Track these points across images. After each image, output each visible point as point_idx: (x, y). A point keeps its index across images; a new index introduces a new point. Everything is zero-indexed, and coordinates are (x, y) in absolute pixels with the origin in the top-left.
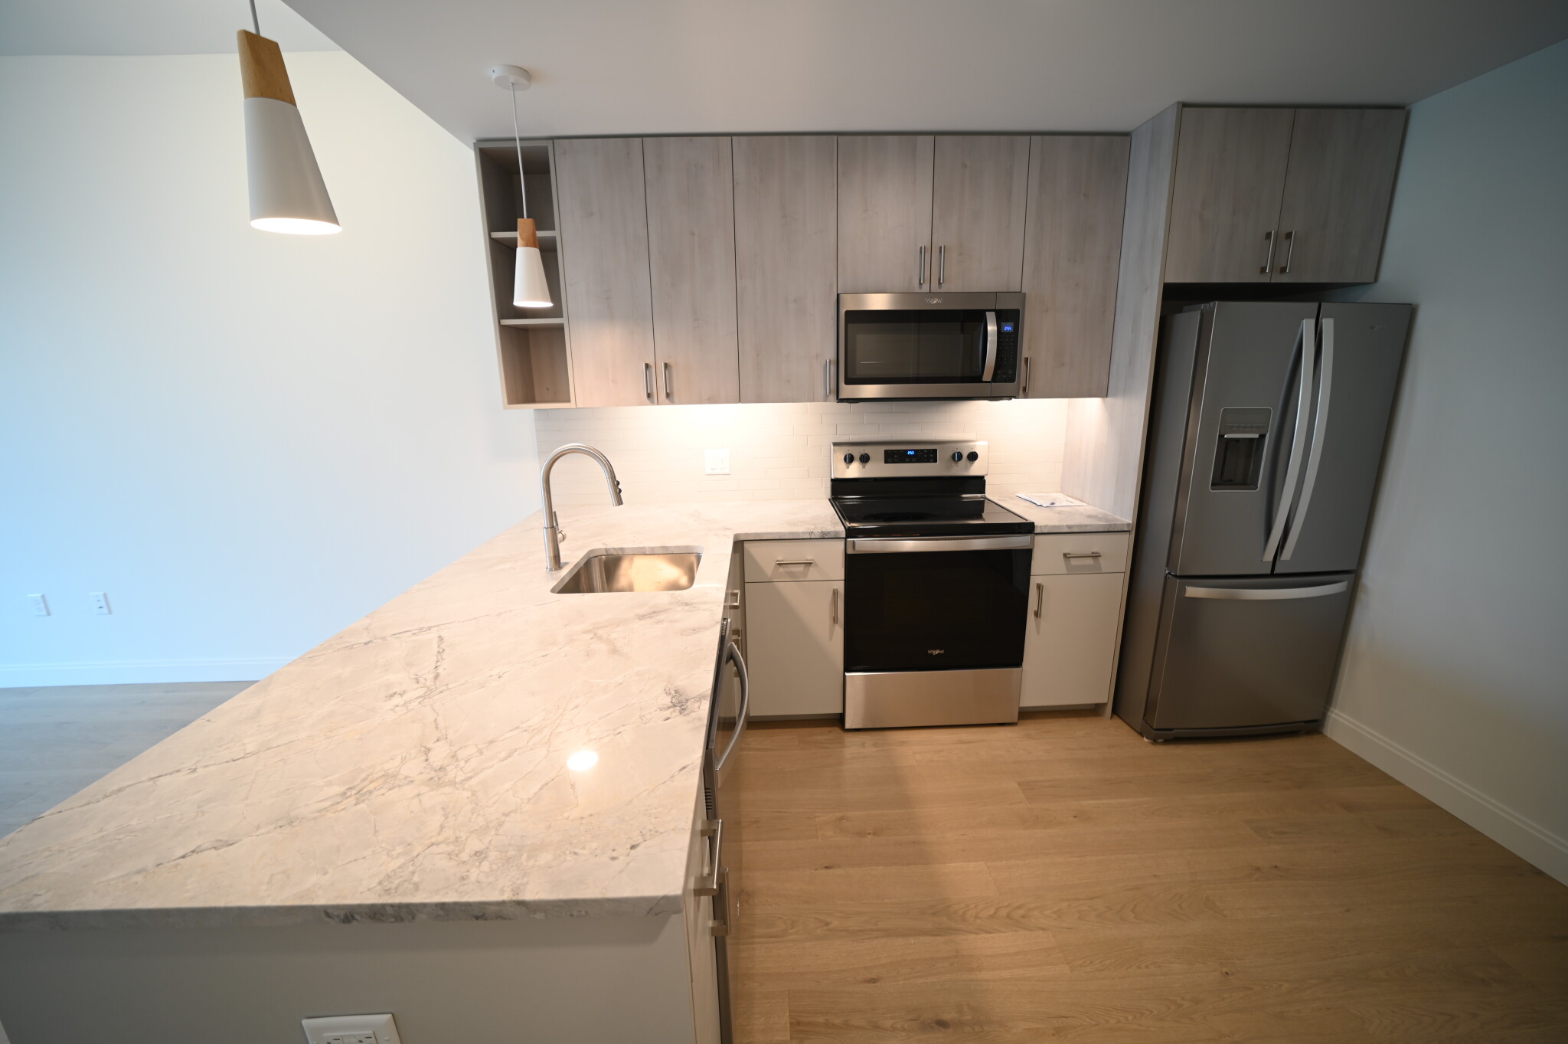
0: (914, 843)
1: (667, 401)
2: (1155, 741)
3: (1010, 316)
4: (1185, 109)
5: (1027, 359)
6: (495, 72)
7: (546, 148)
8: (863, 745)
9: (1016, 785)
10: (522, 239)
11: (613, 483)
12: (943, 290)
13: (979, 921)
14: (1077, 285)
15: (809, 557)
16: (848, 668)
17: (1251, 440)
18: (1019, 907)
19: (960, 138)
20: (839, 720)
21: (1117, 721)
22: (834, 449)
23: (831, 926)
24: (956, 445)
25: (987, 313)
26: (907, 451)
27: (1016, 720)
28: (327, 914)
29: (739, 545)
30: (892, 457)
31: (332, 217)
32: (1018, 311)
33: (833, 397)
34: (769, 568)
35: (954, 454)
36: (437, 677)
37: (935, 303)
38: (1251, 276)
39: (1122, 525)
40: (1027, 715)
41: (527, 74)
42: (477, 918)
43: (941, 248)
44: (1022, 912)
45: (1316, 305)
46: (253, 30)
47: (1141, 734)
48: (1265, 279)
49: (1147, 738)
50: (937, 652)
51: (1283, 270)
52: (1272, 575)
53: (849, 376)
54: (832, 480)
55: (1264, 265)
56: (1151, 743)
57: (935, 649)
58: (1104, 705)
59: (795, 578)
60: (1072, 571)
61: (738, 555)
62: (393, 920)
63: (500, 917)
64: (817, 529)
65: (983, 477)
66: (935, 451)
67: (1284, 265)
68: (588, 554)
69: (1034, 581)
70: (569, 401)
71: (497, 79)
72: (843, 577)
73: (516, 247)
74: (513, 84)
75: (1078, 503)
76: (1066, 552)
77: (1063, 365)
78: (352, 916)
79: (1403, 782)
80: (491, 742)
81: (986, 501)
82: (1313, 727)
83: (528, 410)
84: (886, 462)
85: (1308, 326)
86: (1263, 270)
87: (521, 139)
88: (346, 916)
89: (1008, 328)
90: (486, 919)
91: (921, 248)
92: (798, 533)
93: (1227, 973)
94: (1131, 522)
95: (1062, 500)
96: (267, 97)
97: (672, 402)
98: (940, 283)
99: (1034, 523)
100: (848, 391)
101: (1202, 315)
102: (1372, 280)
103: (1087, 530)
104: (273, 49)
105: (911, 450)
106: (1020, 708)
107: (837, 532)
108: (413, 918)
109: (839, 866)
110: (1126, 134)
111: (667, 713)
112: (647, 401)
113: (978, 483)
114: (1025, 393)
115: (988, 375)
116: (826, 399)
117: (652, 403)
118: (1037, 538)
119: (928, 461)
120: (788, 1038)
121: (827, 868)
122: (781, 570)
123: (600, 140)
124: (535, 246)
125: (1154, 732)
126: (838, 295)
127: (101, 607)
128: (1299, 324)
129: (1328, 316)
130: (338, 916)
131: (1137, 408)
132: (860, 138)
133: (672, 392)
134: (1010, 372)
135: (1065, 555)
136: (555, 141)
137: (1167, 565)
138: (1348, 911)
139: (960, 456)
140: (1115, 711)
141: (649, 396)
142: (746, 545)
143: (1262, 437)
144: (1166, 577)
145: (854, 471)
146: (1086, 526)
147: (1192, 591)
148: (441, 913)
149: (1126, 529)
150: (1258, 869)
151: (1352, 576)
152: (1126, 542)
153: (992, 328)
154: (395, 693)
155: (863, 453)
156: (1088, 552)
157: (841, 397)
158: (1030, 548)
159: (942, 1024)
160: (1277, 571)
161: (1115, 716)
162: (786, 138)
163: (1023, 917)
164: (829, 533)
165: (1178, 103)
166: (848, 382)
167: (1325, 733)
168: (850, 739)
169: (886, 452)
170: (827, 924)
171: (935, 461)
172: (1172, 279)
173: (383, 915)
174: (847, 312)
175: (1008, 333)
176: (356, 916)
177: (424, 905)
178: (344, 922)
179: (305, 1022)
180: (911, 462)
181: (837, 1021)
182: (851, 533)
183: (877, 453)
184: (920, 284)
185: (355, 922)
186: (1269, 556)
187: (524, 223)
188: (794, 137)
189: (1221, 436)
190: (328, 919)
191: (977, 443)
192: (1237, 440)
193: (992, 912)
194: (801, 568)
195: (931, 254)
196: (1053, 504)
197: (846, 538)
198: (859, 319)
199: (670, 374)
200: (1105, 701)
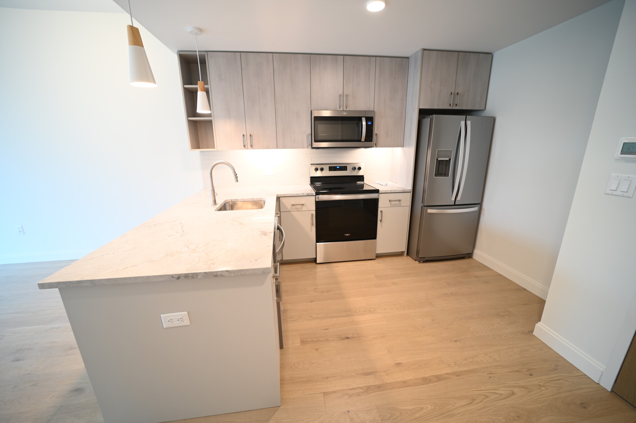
0: (340, 294)
1: (251, 148)
2: (420, 262)
3: (370, 119)
4: (424, 51)
5: (376, 134)
6: (189, 29)
7: (204, 55)
8: (323, 268)
9: (374, 276)
10: (200, 88)
11: (235, 174)
12: (348, 109)
13: (360, 312)
14: (392, 109)
15: (303, 203)
16: (317, 241)
17: (447, 160)
18: (373, 308)
19: (352, 57)
20: (314, 260)
21: (408, 257)
22: (311, 167)
23: (313, 317)
24: (354, 165)
25: (362, 118)
26: (336, 167)
27: (375, 258)
28: (173, 277)
29: (278, 198)
30: (332, 169)
31: (154, 82)
32: (373, 117)
33: (310, 147)
34: (289, 207)
35: (353, 168)
36: (183, 231)
37: (345, 114)
38: (446, 107)
39: (408, 190)
40: (379, 256)
41: (201, 30)
42: (215, 276)
43: (346, 95)
44: (373, 309)
45: (465, 116)
46: (131, 25)
47: (416, 260)
48: (451, 108)
49: (417, 261)
50: (348, 235)
51: (456, 105)
52: (455, 205)
53: (316, 139)
54: (311, 177)
55: (450, 103)
56: (419, 263)
57: (347, 234)
58: (404, 252)
59: (298, 210)
60: (392, 206)
61: (278, 202)
62: (191, 278)
63: (222, 276)
64: (305, 193)
65: (363, 176)
66: (346, 167)
67: (456, 103)
68: (225, 201)
69: (379, 210)
70: (214, 148)
71: (190, 32)
72: (315, 210)
73: (197, 91)
74: (195, 33)
75: (394, 184)
76: (390, 199)
77: (389, 136)
78: (180, 277)
79: (493, 269)
80: (207, 244)
81: (365, 184)
82: (469, 256)
83: (198, 151)
84: (330, 170)
85: (463, 123)
86: (450, 105)
87: (199, 51)
88: (178, 277)
89: (370, 123)
90: (217, 276)
91: (340, 95)
92: (299, 194)
93: (433, 320)
94: (411, 189)
95: (390, 183)
96: (137, 45)
97: (253, 148)
98: (346, 107)
99: (379, 190)
100: (316, 145)
101: (431, 119)
102: (484, 109)
103: (397, 192)
104: (137, 30)
105: (338, 166)
106: (376, 254)
107: (312, 194)
108: (197, 277)
109: (315, 301)
110: (408, 58)
111: (261, 236)
112: (244, 148)
113: (361, 178)
114: (376, 146)
115: (363, 139)
116: (308, 147)
117: (246, 149)
118: (380, 194)
119: (344, 170)
120: (300, 345)
121: (311, 302)
122: (293, 207)
123: (225, 53)
124: (204, 91)
125: (419, 259)
126: (311, 111)
127: (20, 232)
128: (460, 123)
129: (469, 120)
130: (176, 277)
131: (411, 151)
132: (318, 56)
133: (253, 145)
134: (371, 138)
135: (389, 200)
136: (208, 52)
137: (422, 203)
138: (471, 303)
139: (355, 168)
140: (408, 254)
141: (244, 146)
142: (281, 198)
143: (450, 159)
144: (422, 207)
145: (319, 174)
146: (396, 190)
147: (430, 211)
148: (205, 275)
149: (409, 191)
150: (447, 294)
151: (479, 205)
152: (409, 196)
153: (364, 123)
154: (171, 236)
155: (321, 167)
156: (397, 199)
157: (313, 147)
158: (378, 198)
159: (348, 338)
160: (456, 204)
161: (408, 256)
162: (292, 55)
163: (374, 310)
164: (310, 194)
165: (422, 49)
166: (316, 141)
167: (473, 258)
168: (319, 267)
169: (329, 167)
170: (312, 316)
171: (347, 170)
172: (422, 107)
173: (188, 276)
174: (315, 117)
175: (370, 125)
176: (181, 277)
177: (200, 273)
178: (177, 279)
179: (161, 315)
180: (338, 170)
181: (315, 340)
182: (317, 194)
183: (326, 168)
184: (340, 107)
185: (180, 279)
186: (453, 199)
187: (200, 83)
188: (295, 55)
189: (437, 159)
190: (173, 279)
191: (362, 164)
192: (443, 161)
193: (364, 310)
194: (300, 206)
195: (343, 97)
196: (386, 184)
197: (315, 196)
198: (318, 119)
199: (252, 138)
200: (404, 250)
